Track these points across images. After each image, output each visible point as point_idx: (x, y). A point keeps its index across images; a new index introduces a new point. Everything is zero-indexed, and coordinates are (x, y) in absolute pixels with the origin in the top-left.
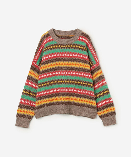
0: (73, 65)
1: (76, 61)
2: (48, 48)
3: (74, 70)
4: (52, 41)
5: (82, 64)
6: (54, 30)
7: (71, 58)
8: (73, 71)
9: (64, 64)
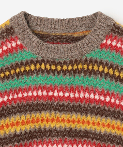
0: (86, 125)
1: (96, 114)
2: (7, 73)
3: (89, 137)
4: (19, 51)
5: (114, 122)
6: (26, 15)
7: (79, 103)
8: (85, 141)
9: (58, 120)
